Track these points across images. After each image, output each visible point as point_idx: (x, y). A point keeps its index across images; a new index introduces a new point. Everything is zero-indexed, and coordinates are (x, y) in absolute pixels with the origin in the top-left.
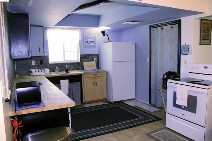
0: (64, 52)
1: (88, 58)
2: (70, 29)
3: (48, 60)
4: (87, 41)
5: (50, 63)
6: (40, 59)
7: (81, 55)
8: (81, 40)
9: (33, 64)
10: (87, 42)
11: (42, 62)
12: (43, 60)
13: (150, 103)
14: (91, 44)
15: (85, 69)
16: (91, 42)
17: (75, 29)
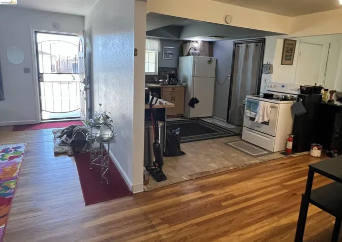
7: (159, 68)
8: (160, 51)
10: (166, 54)
13: (227, 121)
14: (170, 57)
16: (170, 54)
17: (154, 39)
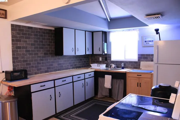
0: (125, 51)
1: (147, 58)
2: (129, 30)
3: (110, 57)
4: (145, 40)
5: (112, 60)
6: (105, 56)
7: (139, 55)
9: (100, 60)
11: (106, 59)
12: (107, 58)
14: (150, 44)
15: (141, 69)
